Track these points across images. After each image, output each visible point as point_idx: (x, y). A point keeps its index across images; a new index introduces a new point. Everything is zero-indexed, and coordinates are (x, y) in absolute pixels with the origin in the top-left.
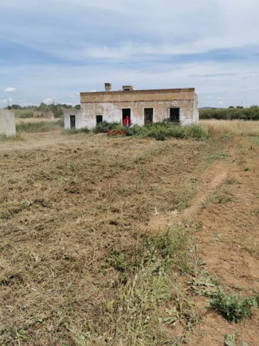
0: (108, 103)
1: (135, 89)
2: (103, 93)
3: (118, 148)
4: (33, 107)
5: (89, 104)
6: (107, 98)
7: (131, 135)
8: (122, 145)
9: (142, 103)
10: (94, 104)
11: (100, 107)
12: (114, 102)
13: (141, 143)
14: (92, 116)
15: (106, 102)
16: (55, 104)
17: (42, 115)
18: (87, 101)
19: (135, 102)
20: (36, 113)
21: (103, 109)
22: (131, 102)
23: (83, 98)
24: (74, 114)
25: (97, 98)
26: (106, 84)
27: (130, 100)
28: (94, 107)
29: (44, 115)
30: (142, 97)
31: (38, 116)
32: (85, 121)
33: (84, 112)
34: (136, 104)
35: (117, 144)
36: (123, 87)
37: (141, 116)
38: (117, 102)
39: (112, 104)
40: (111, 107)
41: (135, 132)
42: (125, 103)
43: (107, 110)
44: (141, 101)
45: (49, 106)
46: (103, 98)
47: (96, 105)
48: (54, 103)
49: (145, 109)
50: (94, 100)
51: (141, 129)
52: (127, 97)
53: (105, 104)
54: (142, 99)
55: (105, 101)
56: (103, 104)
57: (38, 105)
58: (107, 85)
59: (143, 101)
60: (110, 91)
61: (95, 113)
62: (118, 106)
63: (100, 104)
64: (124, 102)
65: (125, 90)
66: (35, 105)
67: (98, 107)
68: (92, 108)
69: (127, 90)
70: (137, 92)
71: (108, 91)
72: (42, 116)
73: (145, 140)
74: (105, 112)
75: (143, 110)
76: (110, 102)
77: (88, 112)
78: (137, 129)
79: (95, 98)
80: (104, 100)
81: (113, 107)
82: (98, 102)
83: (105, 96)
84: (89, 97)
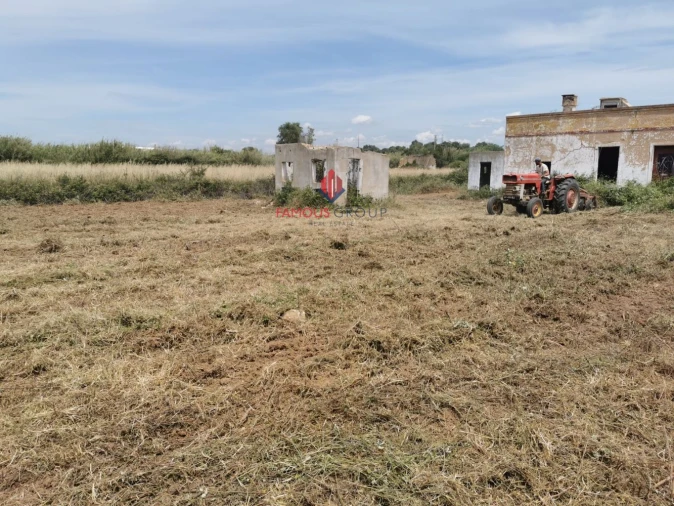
0: (567, 136)
1: (629, 105)
2: (557, 116)
3: (600, 230)
4: (398, 148)
5: (523, 139)
6: (565, 125)
7: (620, 203)
8: (606, 224)
9: (650, 134)
10: (535, 138)
11: (548, 144)
12: (582, 132)
13: (652, 221)
14: (528, 162)
15: (561, 134)
16: (439, 143)
17: (414, 162)
18: (519, 132)
19: (633, 131)
20: (404, 160)
21: (553, 149)
22: (621, 131)
23: (511, 128)
24: (489, 160)
25: (543, 127)
26: (564, 96)
27: (619, 128)
28: (533, 144)
29: (418, 162)
30: (650, 121)
31: (408, 165)
33: (511, 156)
34: (635, 136)
35: (595, 222)
36: (602, 101)
37: (646, 163)
38: (588, 133)
39: (575, 139)
40: (571, 145)
41: (631, 199)
42: (607, 136)
43: (563, 151)
44: (647, 129)
45: (426, 146)
46: (555, 127)
47: (538, 140)
48: (436, 140)
49: (657, 148)
50: (535, 131)
51: (646, 192)
52: (613, 121)
53: (560, 137)
54: (649, 124)
55: (560, 131)
56: (554, 138)
57: (408, 145)
58: (569, 98)
59: (654, 130)
60: (574, 110)
62: (590, 141)
63: (548, 138)
64: (605, 132)
65: (606, 107)
66: (401, 145)
67: (542, 146)
68: (529, 146)
69: (611, 107)
70: (638, 110)
71: (568, 110)
72: (414, 164)
73: (662, 217)
74: (557, 154)
75: (652, 150)
76: (572, 133)
77: (521, 154)
78: (636, 192)
79: (536, 127)
80: (559, 129)
81: (578, 144)
82: (545, 135)
83: (561, 121)
84: (524, 125)
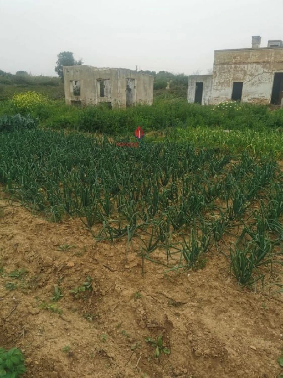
0: (255, 65)
2: (248, 51)
5: (225, 66)
6: (254, 57)
10: (233, 66)
11: (242, 70)
12: (264, 62)
14: (228, 83)
15: (250, 63)
18: (222, 62)
21: (245, 74)
23: (218, 59)
24: (202, 81)
25: (238, 58)
26: (253, 37)
28: (232, 70)
32: (217, 90)
33: (216, 78)
36: (269, 42)
38: (268, 62)
39: (260, 67)
40: (257, 71)
43: (251, 75)
46: (247, 58)
47: (235, 67)
50: (234, 61)
53: (250, 66)
55: (250, 61)
56: (246, 66)
58: (256, 39)
60: (260, 46)
61: (233, 79)
62: (269, 68)
63: (242, 66)
67: (238, 71)
68: (229, 71)
69: (274, 46)
71: (255, 46)
74: (247, 77)
76: (258, 63)
77: (223, 77)
79: (234, 58)
81: (261, 70)
82: (240, 63)
83: (251, 54)
